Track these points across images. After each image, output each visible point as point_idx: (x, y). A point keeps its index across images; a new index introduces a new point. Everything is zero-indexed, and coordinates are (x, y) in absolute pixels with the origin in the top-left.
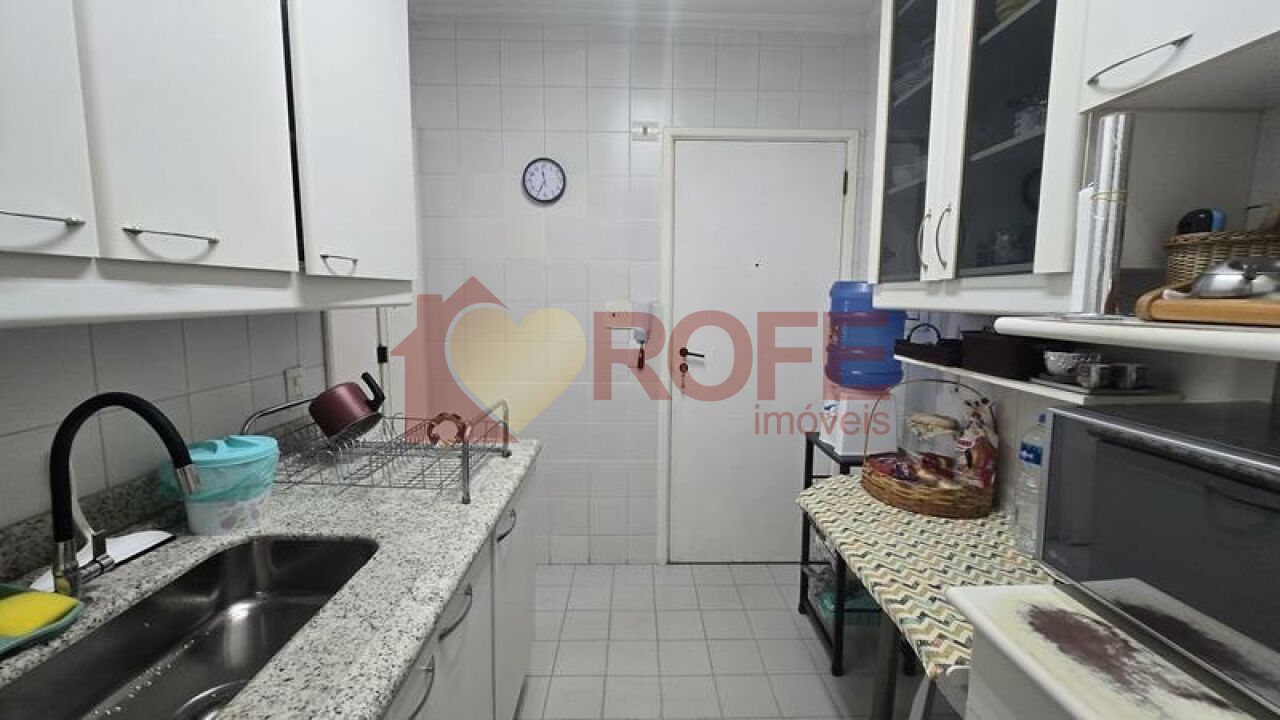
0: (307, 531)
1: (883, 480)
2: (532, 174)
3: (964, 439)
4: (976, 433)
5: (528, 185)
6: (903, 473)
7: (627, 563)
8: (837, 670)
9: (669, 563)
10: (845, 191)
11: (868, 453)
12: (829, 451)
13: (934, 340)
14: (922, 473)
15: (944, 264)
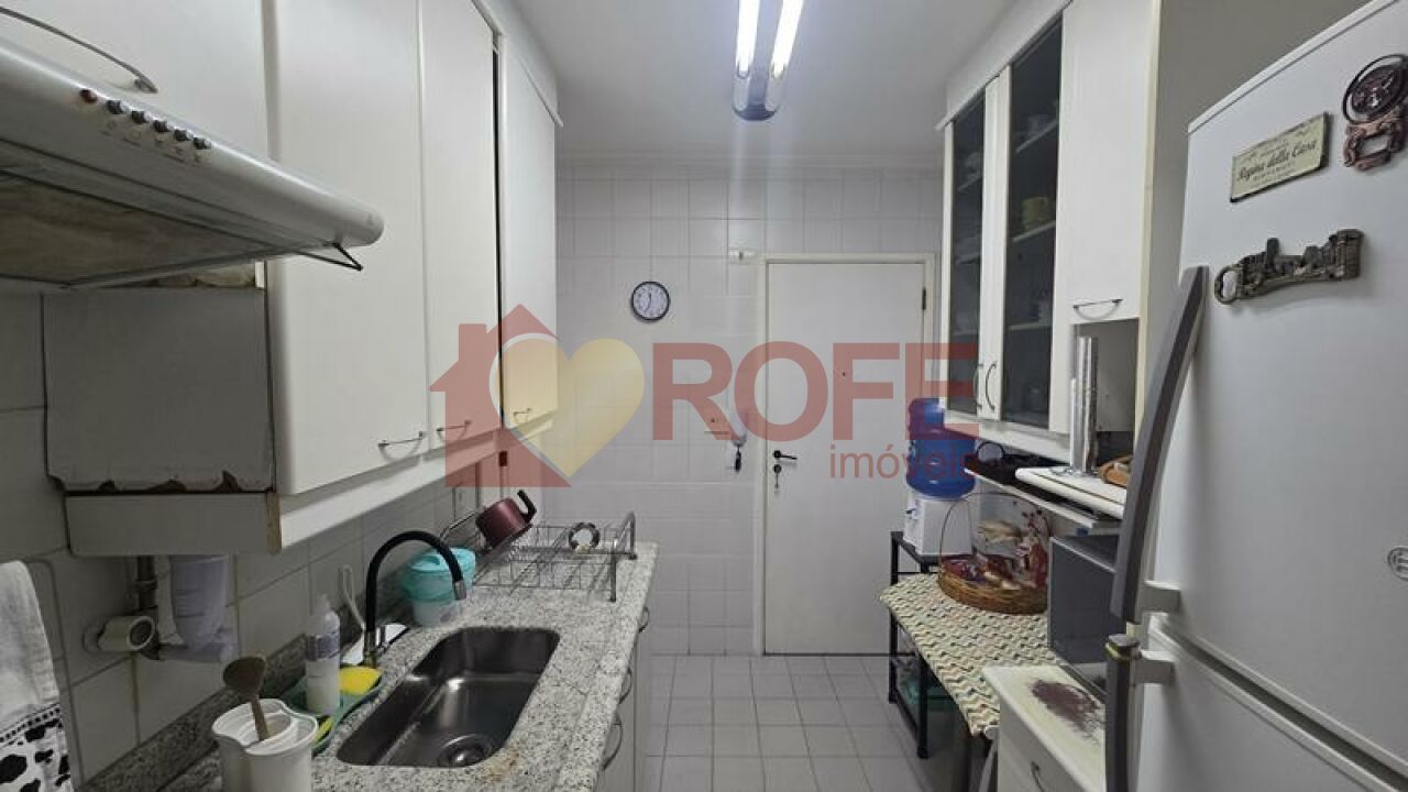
0: (500, 624)
1: (955, 580)
2: (640, 296)
3: (1024, 545)
4: (1032, 540)
5: (636, 305)
6: (971, 575)
7: (725, 654)
8: (923, 753)
9: (765, 654)
10: (924, 307)
11: (944, 554)
12: (911, 550)
13: (1000, 456)
14: (988, 574)
15: (993, 408)
